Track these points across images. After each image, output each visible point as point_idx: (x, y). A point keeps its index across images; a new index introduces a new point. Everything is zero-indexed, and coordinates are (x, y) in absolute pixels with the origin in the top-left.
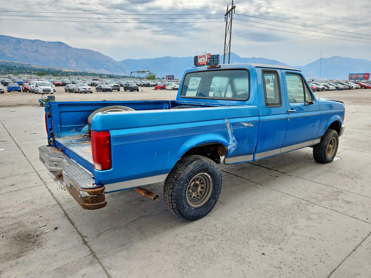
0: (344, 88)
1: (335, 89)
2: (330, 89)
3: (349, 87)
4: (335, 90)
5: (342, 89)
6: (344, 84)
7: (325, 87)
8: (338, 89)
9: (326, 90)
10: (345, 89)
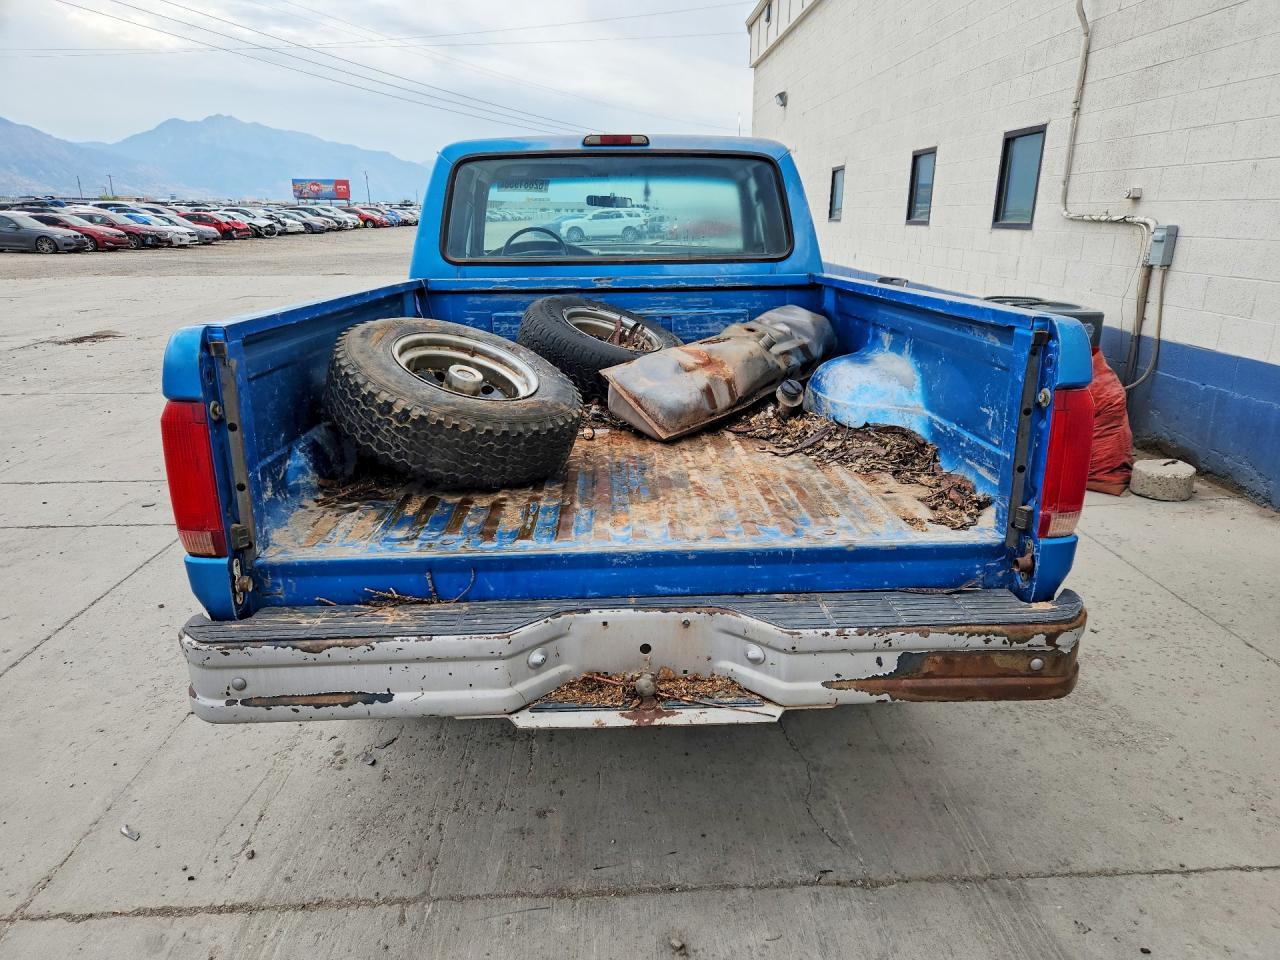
0: (327, 227)
1: (302, 228)
2: (290, 230)
3: (339, 223)
4: (303, 233)
5: (321, 231)
6: (319, 215)
7: (276, 225)
8: (310, 229)
9: (280, 234)
10: (328, 230)
